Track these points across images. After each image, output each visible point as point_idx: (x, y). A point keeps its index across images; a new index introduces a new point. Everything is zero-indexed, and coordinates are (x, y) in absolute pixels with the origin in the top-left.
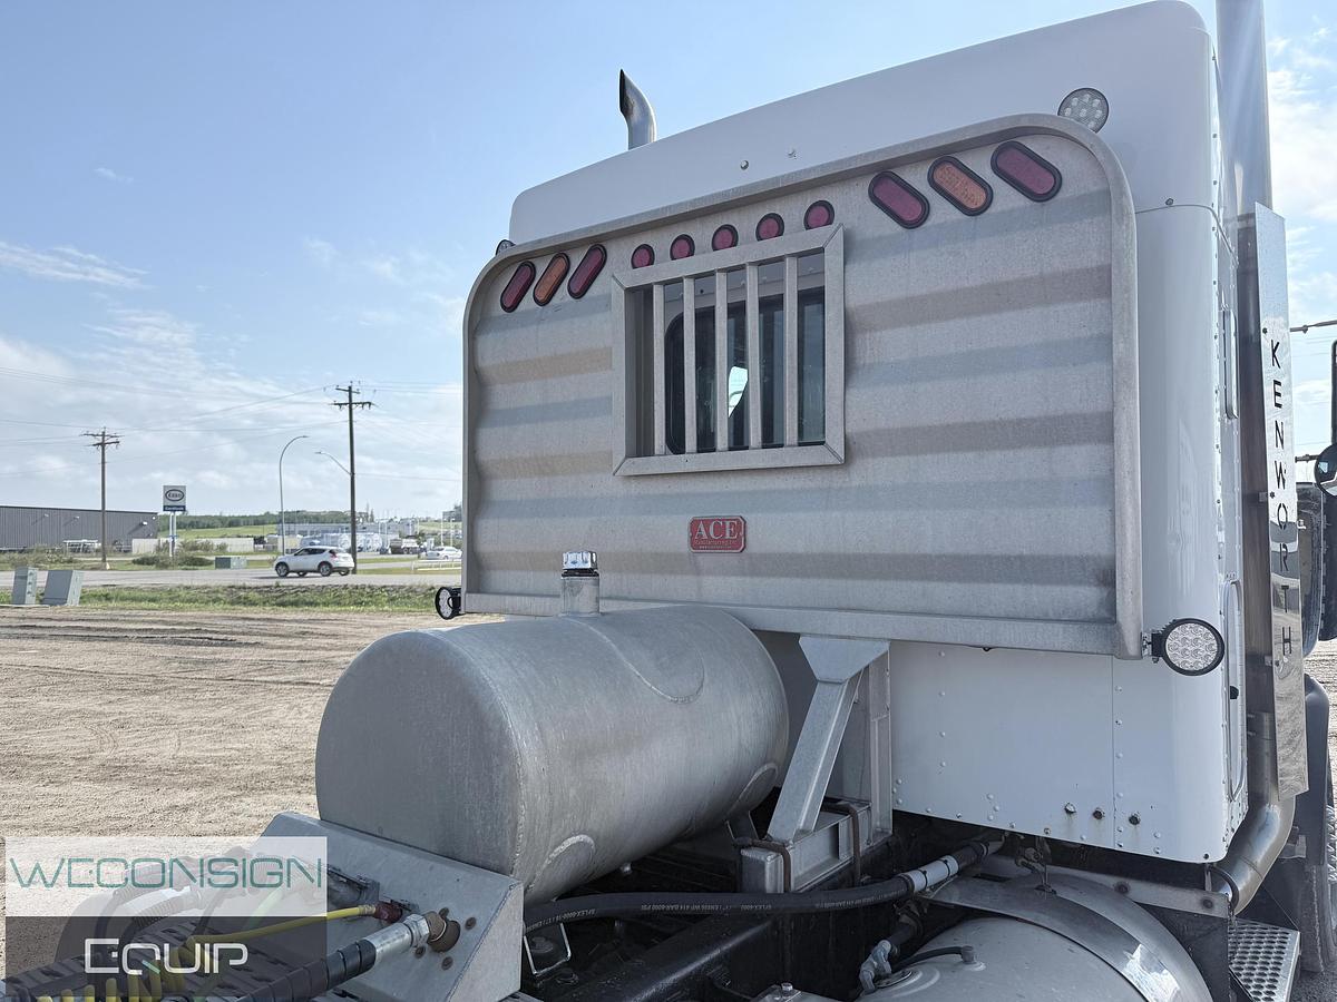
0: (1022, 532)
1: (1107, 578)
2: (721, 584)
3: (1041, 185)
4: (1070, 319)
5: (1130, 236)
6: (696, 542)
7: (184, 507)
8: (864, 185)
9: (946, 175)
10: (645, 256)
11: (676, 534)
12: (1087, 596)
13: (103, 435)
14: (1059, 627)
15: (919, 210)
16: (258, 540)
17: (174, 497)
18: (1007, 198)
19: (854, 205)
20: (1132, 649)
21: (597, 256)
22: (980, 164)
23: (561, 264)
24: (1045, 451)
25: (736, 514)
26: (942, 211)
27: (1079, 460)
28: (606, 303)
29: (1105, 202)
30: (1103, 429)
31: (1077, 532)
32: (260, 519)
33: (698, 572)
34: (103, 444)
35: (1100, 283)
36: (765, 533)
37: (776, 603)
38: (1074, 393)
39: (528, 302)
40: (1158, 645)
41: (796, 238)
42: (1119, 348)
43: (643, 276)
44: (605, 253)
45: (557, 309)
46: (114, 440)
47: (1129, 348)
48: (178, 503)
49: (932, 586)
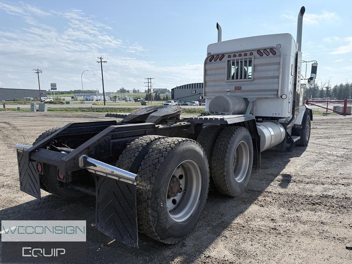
0: (270, 87)
1: (278, 91)
2: (238, 94)
3: (274, 53)
4: (276, 67)
5: (282, 60)
6: (235, 89)
7: (56, 89)
8: (257, 51)
9: (265, 51)
10: (229, 56)
11: (233, 88)
12: (276, 93)
13: (38, 70)
14: (273, 96)
15: (262, 54)
16: (72, 98)
17: (54, 86)
18: (271, 54)
19: (255, 53)
20: (279, 97)
21: (223, 56)
22: (269, 51)
23: (218, 56)
24: (273, 79)
25: (240, 86)
26: (264, 55)
27: (276, 80)
28: (225, 61)
29: (280, 56)
30: (278, 77)
31: (275, 87)
32: (69, 92)
33: (235, 92)
34: (38, 72)
35: (279, 63)
36: (243, 88)
37: (245, 95)
38: (276, 74)
39: (213, 60)
40: (281, 97)
41: (248, 56)
42: (280, 70)
43: (229, 59)
44: (224, 56)
45: (217, 62)
46: (41, 71)
47: (281, 70)
48: (55, 88)
49: (262, 93)
